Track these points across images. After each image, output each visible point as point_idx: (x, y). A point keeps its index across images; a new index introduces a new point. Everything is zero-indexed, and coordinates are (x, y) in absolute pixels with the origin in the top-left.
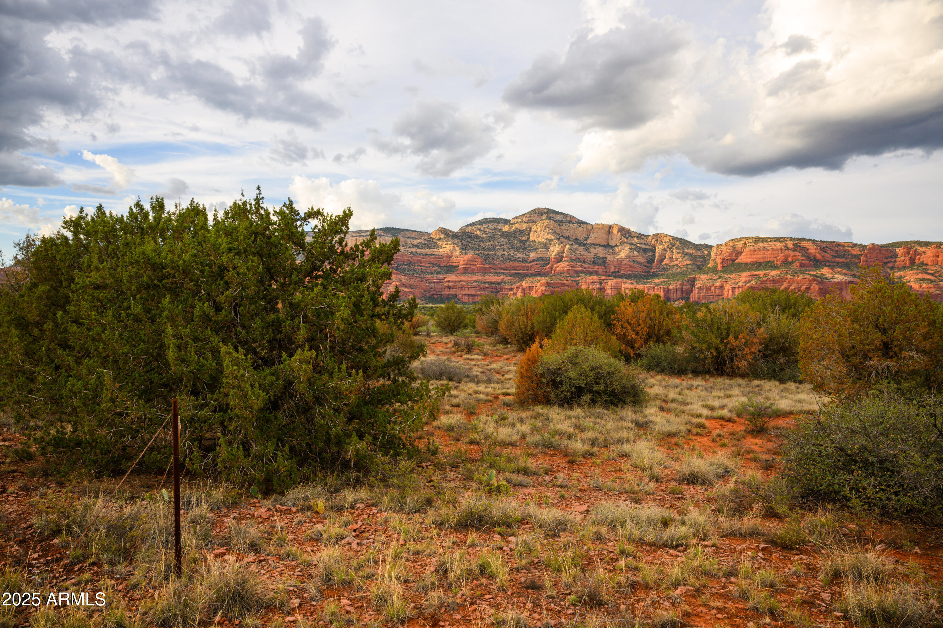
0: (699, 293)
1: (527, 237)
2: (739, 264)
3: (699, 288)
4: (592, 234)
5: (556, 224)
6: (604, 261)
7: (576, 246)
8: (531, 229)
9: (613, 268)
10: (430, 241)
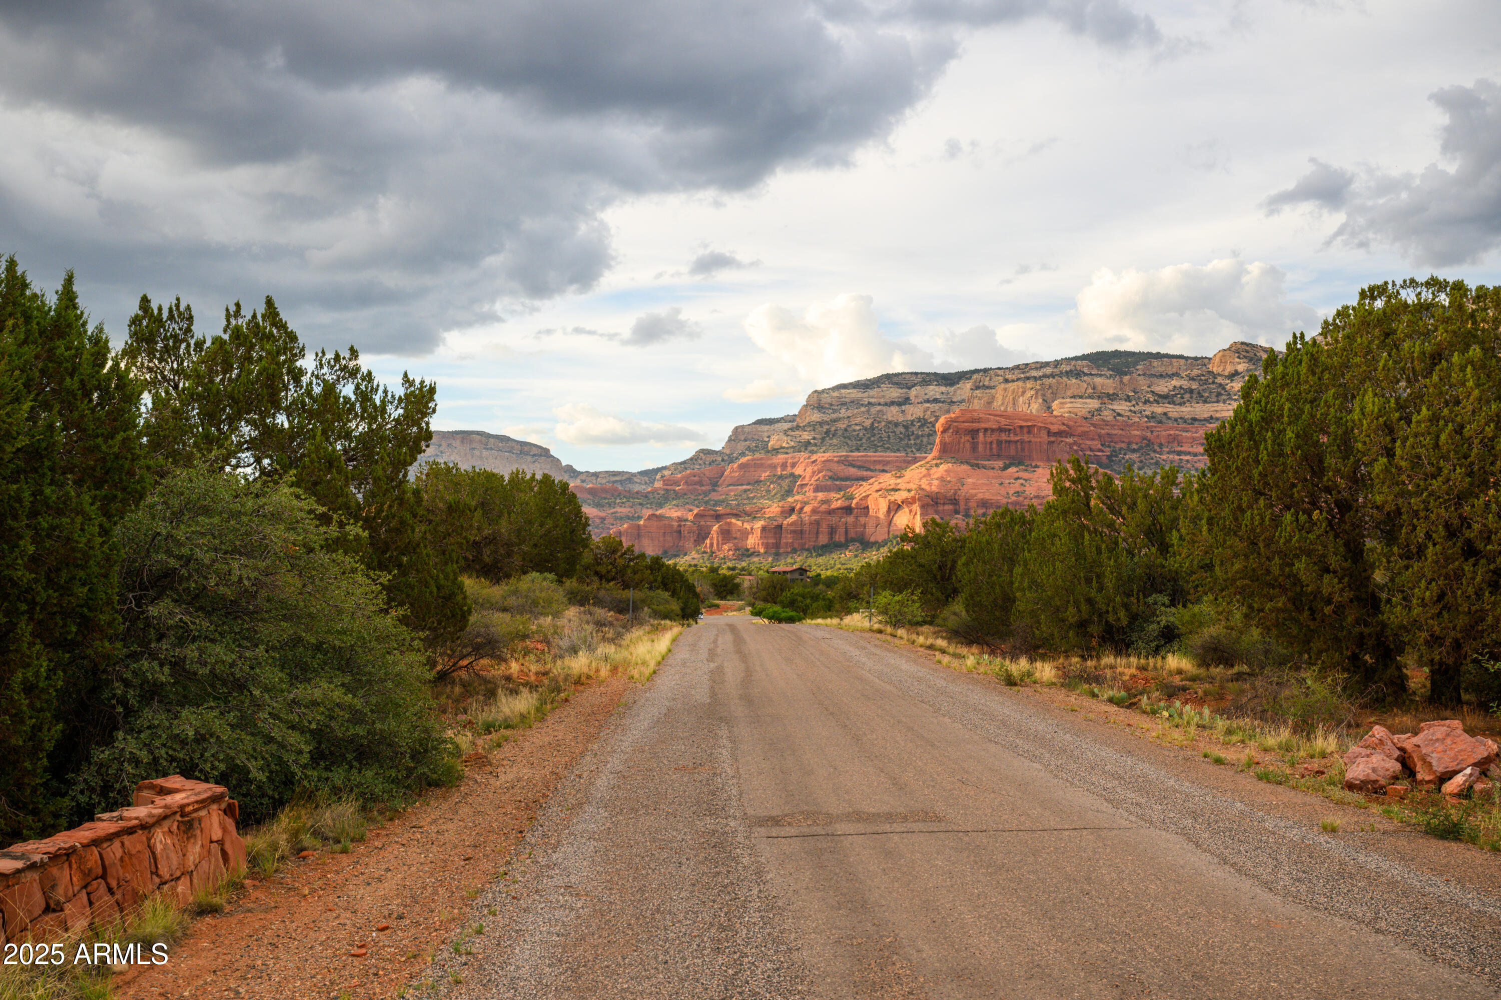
10: (1206, 382)
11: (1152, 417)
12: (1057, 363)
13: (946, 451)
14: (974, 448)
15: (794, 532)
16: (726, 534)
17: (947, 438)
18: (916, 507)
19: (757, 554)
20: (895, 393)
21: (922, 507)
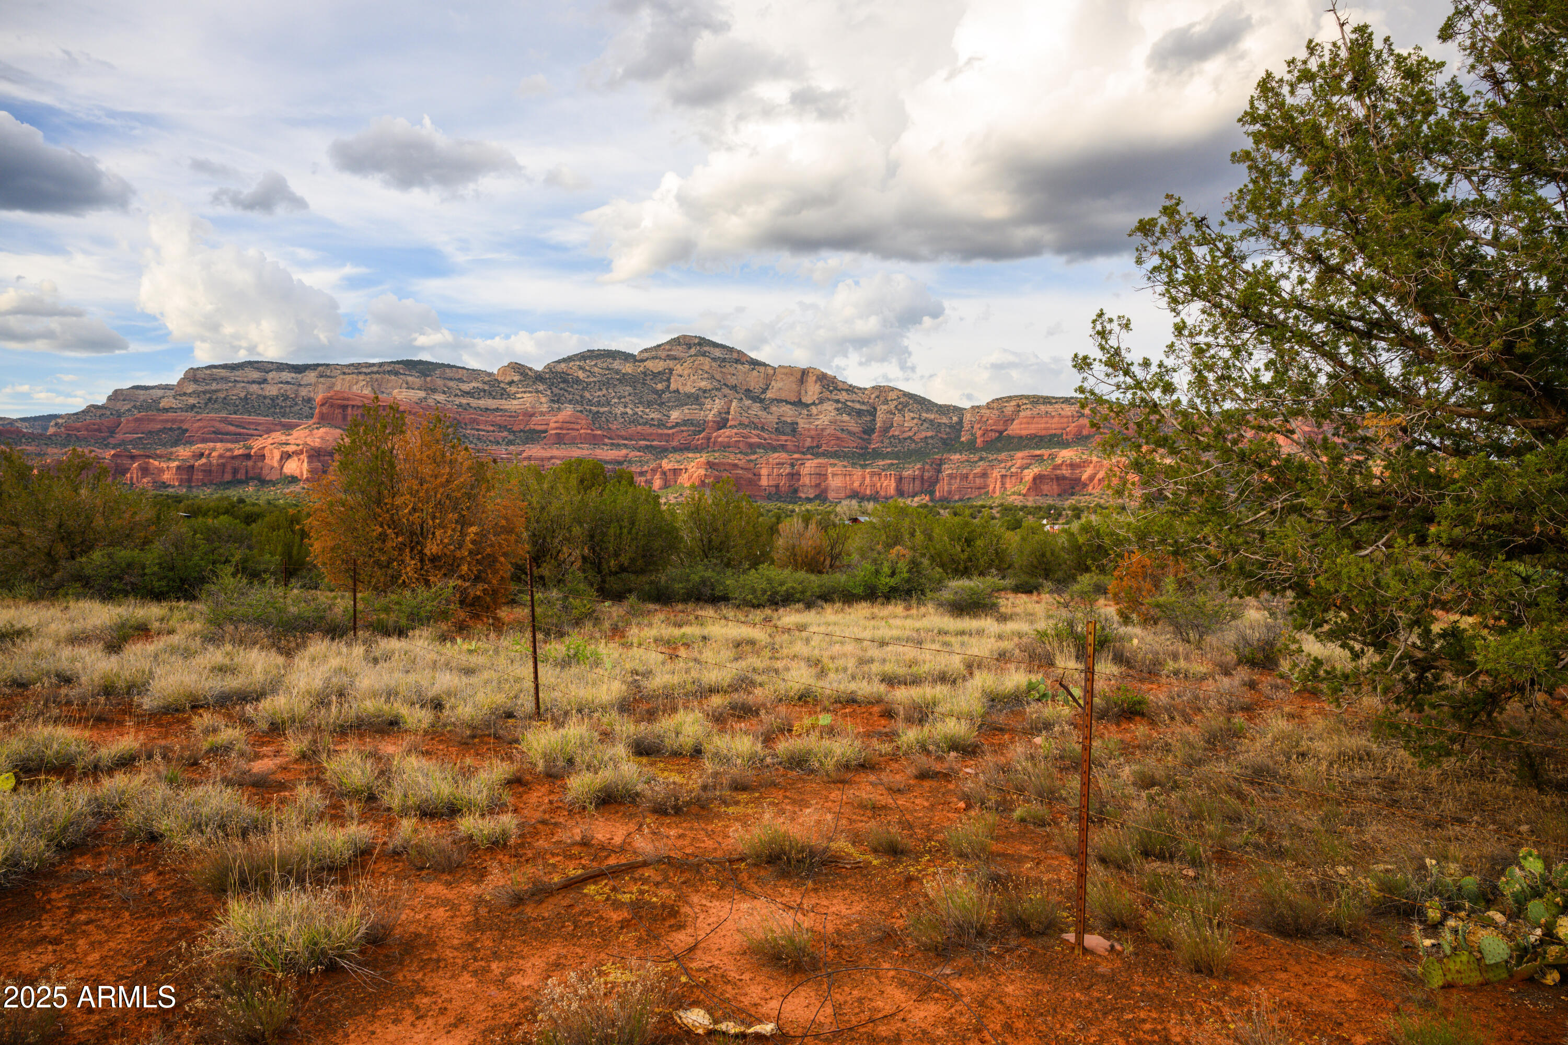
0: (950, 484)
1: (665, 384)
2: (1010, 437)
3: (951, 476)
4: (773, 383)
5: (714, 364)
6: (793, 428)
7: (748, 402)
8: (671, 370)
9: (809, 440)
10: (493, 386)
11: (460, 405)
12: (381, 365)
13: (324, 420)
14: (344, 418)
15: (204, 471)
16: (145, 471)
17: (324, 409)
18: (304, 457)
19: (174, 487)
20: (256, 375)
21: (310, 457)
